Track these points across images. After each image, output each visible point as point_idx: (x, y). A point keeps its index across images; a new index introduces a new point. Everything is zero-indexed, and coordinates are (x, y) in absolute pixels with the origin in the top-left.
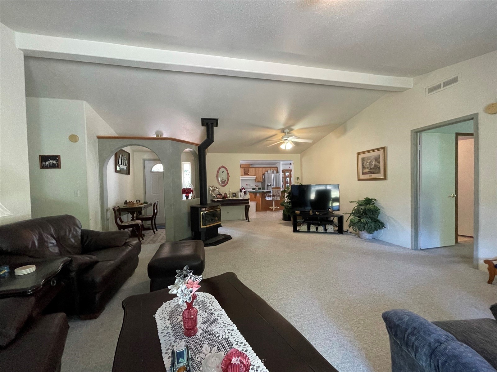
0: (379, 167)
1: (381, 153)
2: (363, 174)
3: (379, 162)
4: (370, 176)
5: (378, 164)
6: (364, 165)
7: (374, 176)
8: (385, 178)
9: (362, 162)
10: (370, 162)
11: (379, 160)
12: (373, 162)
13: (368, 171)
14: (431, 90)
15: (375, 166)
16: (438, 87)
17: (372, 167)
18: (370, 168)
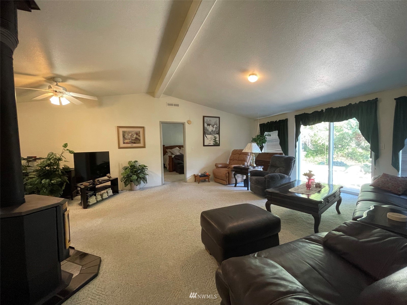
0: (139, 139)
1: (141, 130)
2: (124, 143)
3: (139, 136)
4: (131, 145)
5: (139, 137)
6: (126, 136)
7: (134, 145)
8: (144, 147)
9: (123, 134)
10: (131, 135)
11: (139, 135)
12: (134, 135)
13: (130, 142)
14: (169, 105)
15: (136, 138)
16: (172, 105)
17: (133, 139)
18: (131, 140)
